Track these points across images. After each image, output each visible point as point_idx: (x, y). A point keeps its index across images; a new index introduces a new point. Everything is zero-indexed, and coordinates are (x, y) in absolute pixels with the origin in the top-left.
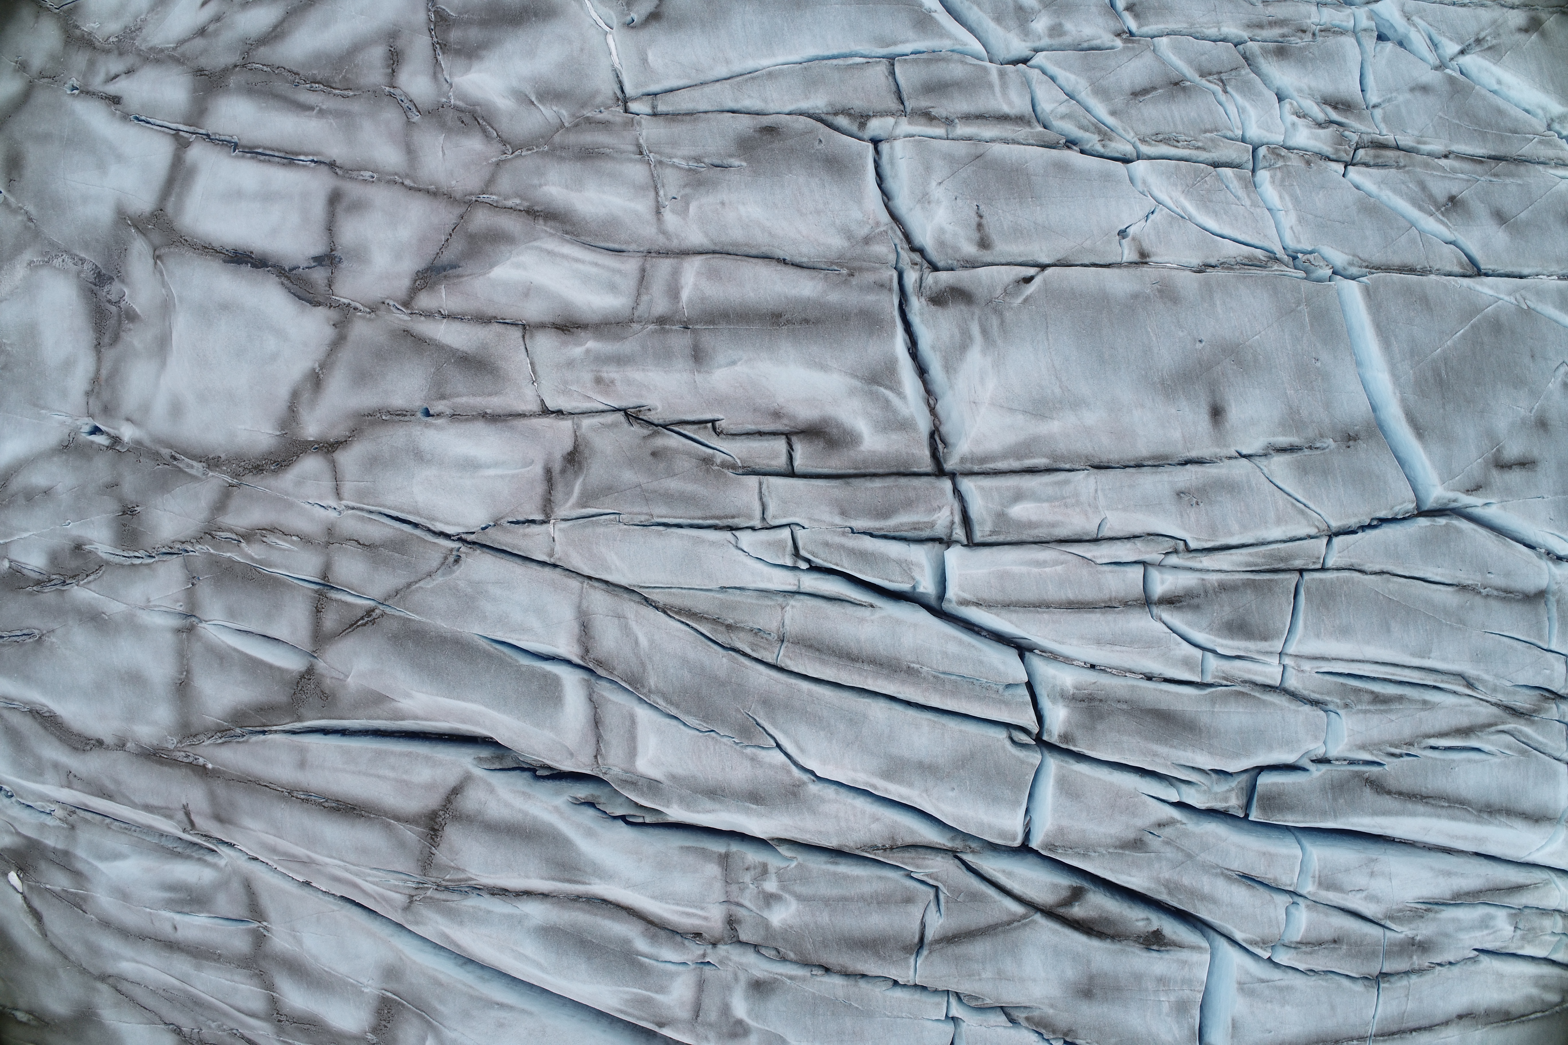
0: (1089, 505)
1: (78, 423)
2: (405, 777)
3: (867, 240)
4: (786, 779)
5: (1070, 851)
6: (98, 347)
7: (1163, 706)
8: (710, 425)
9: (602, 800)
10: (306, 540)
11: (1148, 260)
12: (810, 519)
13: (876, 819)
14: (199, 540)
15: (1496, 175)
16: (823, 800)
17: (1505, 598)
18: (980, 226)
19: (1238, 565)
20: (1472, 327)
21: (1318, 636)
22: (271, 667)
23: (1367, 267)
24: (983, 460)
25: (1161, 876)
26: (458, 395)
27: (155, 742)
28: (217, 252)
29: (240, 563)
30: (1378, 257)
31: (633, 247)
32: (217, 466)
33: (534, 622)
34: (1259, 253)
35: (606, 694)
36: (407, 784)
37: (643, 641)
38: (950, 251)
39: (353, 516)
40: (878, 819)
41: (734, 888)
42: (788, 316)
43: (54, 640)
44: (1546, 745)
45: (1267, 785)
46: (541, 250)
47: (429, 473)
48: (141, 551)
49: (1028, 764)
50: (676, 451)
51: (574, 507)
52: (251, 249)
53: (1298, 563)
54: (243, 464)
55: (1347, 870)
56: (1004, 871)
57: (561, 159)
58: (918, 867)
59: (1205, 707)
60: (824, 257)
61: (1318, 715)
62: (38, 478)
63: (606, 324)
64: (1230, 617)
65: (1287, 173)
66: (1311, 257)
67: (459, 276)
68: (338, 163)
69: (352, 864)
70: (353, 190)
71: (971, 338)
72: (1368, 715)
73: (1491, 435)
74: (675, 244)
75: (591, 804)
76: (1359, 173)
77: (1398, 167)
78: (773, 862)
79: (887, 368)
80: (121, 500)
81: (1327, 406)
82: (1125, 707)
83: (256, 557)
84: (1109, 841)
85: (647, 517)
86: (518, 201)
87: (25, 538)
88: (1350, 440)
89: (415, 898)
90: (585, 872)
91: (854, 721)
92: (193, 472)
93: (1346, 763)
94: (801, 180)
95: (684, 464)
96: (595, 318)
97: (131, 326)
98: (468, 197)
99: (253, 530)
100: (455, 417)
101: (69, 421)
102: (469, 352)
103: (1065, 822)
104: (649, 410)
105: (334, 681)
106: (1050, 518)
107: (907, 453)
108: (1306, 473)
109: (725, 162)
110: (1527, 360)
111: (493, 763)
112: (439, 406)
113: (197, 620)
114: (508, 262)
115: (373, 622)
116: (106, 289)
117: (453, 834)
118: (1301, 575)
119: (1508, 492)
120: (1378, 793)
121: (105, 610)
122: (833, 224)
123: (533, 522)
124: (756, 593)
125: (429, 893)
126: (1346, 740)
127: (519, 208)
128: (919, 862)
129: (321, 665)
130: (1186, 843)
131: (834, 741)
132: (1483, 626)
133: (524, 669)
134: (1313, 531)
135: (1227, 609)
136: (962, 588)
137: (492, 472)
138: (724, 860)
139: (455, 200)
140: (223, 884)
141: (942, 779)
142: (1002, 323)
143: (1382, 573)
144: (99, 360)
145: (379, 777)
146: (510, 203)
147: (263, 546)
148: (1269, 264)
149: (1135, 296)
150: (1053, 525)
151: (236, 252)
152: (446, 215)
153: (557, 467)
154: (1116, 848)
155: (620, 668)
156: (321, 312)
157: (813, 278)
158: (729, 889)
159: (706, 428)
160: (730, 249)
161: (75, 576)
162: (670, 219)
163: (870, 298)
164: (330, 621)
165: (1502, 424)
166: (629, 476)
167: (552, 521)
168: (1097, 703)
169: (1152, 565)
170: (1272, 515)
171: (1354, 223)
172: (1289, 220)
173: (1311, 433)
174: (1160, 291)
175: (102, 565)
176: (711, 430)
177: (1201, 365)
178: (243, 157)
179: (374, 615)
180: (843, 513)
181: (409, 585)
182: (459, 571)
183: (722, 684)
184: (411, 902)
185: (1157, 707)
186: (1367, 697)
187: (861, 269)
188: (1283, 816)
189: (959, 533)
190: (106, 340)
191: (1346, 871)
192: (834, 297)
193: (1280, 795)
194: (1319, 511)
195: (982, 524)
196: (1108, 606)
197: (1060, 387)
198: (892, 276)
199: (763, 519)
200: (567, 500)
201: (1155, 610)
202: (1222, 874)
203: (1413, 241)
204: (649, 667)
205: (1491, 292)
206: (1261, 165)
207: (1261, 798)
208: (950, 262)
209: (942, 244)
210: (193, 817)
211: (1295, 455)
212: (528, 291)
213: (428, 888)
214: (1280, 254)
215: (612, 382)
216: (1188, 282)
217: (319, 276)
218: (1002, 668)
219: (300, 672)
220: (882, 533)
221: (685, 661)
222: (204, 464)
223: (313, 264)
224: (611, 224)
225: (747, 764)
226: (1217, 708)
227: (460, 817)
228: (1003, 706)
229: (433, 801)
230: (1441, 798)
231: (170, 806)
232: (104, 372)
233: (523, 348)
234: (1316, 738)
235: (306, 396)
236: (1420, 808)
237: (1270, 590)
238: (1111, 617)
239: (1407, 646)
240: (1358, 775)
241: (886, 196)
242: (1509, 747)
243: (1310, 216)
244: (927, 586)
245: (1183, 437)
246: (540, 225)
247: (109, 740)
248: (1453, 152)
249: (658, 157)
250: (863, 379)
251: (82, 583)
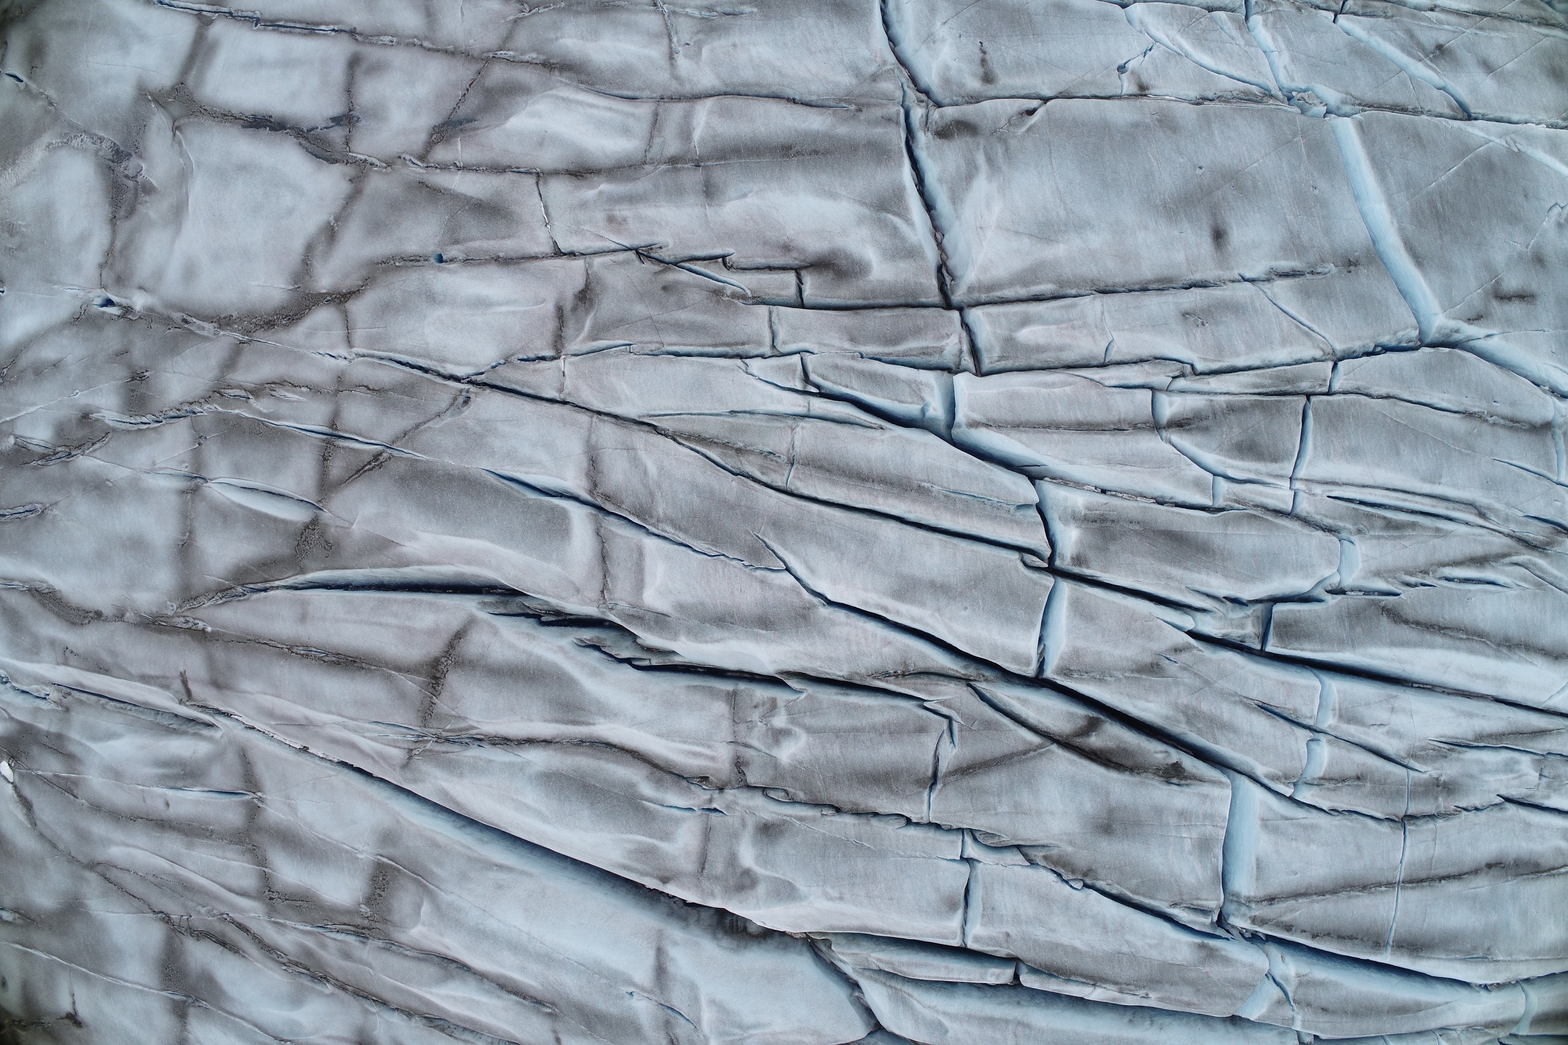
0: (1096, 327)
1: (90, 295)
2: (407, 623)
3: (874, 78)
4: (796, 601)
5: (1086, 676)
6: (113, 221)
7: (1176, 528)
8: (720, 260)
9: (608, 643)
10: (315, 390)
11: (1147, 92)
12: (820, 344)
13: (888, 643)
14: (207, 399)
15: (1481, 29)
16: (833, 623)
17: (1512, 427)
18: (983, 61)
19: (1246, 387)
20: (1465, 164)
21: (1328, 457)
22: (275, 520)
23: (1360, 105)
24: (990, 288)
25: (1180, 701)
26: (472, 239)
27: (154, 610)
28: (237, 119)
29: (247, 418)
30: (1370, 96)
31: (647, 93)
32: (228, 325)
33: (542, 456)
34: (1255, 89)
35: (614, 529)
36: (409, 630)
37: (652, 469)
38: (955, 88)
39: (363, 363)
40: (889, 643)
41: (742, 727)
42: (798, 148)
43: (56, 512)
44: (1561, 579)
45: (1282, 612)
46: (557, 97)
47: (441, 312)
48: (149, 416)
49: (1041, 585)
50: (687, 285)
51: (584, 341)
52: (270, 113)
53: (1305, 386)
54: (254, 320)
55: (1368, 704)
56: (1019, 698)
57: (578, 13)
58: (931, 693)
59: (1218, 530)
60: (833, 94)
61: (1331, 540)
62: (48, 352)
63: (619, 168)
64: (1240, 439)
65: (1279, 17)
66: (1305, 95)
67: (475, 129)
68: (358, 30)
69: (350, 720)
70: (372, 53)
71: (976, 168)
72: (1381, 541)
73: (1488, 267)
74: (687, 89)
75: (597, 648)
76: (1348, 20)
77: (1386, 17)
78: (783, 698)
79: (895, 195)
80: (130, 366)
81: (1327, 232)
82: (1137, 527)
83: (265, 411)
84: (1125, 664)
85: (658, 345)
86: (534, 55)
87: (32, 413)
88: (1350, 265)
89: (414, 752)
90: (589, 711)
91: (865, 541)
92: (205, 333)
93: (1361, 593)
94: (811, 22)
95: (694, 297)
96: (608, 163)
97: (147, 198)
98: (485, 54)
99: (262, 384)
100: (468, 261)
101: (81, 294)
102: (483, 199)
103: (1080, 644)
104: (661, 248)
105: (338, 529)
106: (1058, 340)
107: (916, 283)
108: (1309, 297)
109: (737, 10)
110: (1520, 199)
111: (498, 608)
112: (453, 251)
113: (202, 481)
114: (524, 112)
115: (380, 466)
116: (124, 165)
117: (455, 681)
118: (1308, 399)
119: (1509, 323)
120: (1395, 622)
121: (110, 476)
122: (842, 62)
123: (543, 359)
124: (766, 416)
125: (429, 746)
126: (1360, 566)
127: (535, 61)
128: (932, 688)
129: (326, 516)
130: (1203, 669)
131: (845, 561)
132: (1492, 453)
133: (531, 503)
134: (1318, 354)
135: (1236, 430)
136: (972, 408)
137: (504, 309)
138: (732, 698)
139: (473, 57)
140: (217, 756)
141: (954, 598)
142: (1007, 149)
143: (1388, 397)
144: (114, 232)
145: (381, 624)
146: (526, 58)
147: (272, 399)
148: (1265, 100)
149: (1136, 125)
150: (1061, 349)
151: (255, 117)
152: (463, 72)
153: (568, 305)
154: (1132, 671)
155: (628, 502)
156: (338, 169)
157: (821, 114)
158: (737, 729)
159: (717, 262)
160: (741, 89)
161: (81, 446)
162: (683, 63)
163: (878, 131)
164: (336, 469)
165: (1499, 257)
166: (639, 309)
167: (563, 357)
168: (1109, 524)
169: (1160, 390)
170: (1277, 335)
171: (1345, 64)
172: (1283, 60)
173: (1312, 257)
174: (1159, 121)
175: (108, 432)
176: (721, 264)
177: (1202, 190)
178: (264, 30)
179: (381, 458)
180: (853, 340)
181: (418, 426)
182: (469, 411)
183: (732, 507)
184: (410, 758)
185: (1170, 528)
186: (1380, 523)
187: (868, 105)
188: (1301, 645)
189: (968, 361)
190: (122, 213)
191: (1366, 705)
192: (843, 130)
193: (1297, 622)
194: (1323, 334)
195: (989, 351)
196: (1118, 428)
197: (1065, 210)
198: (898, 111)
199: (773, 347)
200: (577, 336)
201: (1164, 434)
202: (1241, 702)
203: (1403, 84)
204: (658, 495)
205: (1481, 134)
206: (1253, 11)
207: (1278, 625)
208: (955, 98)
209: (946, 81)
210: (190, 685)
211: (1297, 279)
212: (542, 140)
213: (428, 741)
214: (1275, 91)
215: (625, 220)
216: (1187, 113)
217: (337, 135)
218: (1013, 487)
219: (304, 523)
220: (892, 358)
221: (694, 486)
222: (215, 325)
223: (331, 124)
224: (625, 72)
225: (756, 586)
226: (1230, 531)
227: (463, 662)
228: (1014, 525)
229: (435, 647)
230: (1459, 629)
231: (167, 675)
232: (118, 244)
233: (537, 193)
234: (1330, 563)
235: (320, 249)
236: (1439, 639)
237: (1278, 410)
238: (1120, 438)
239: (1417, 470)
240: (1374, 603)
241: (892, 41)
242: (1525, 580)
243: (1302, 56)
244: (936, 410)
245: (1187, 259)
246: (556, 76)
247: (107, 611)
248: (1439, 6)
249: (672, 8)
250: (870, 206)
251: (87, 452)
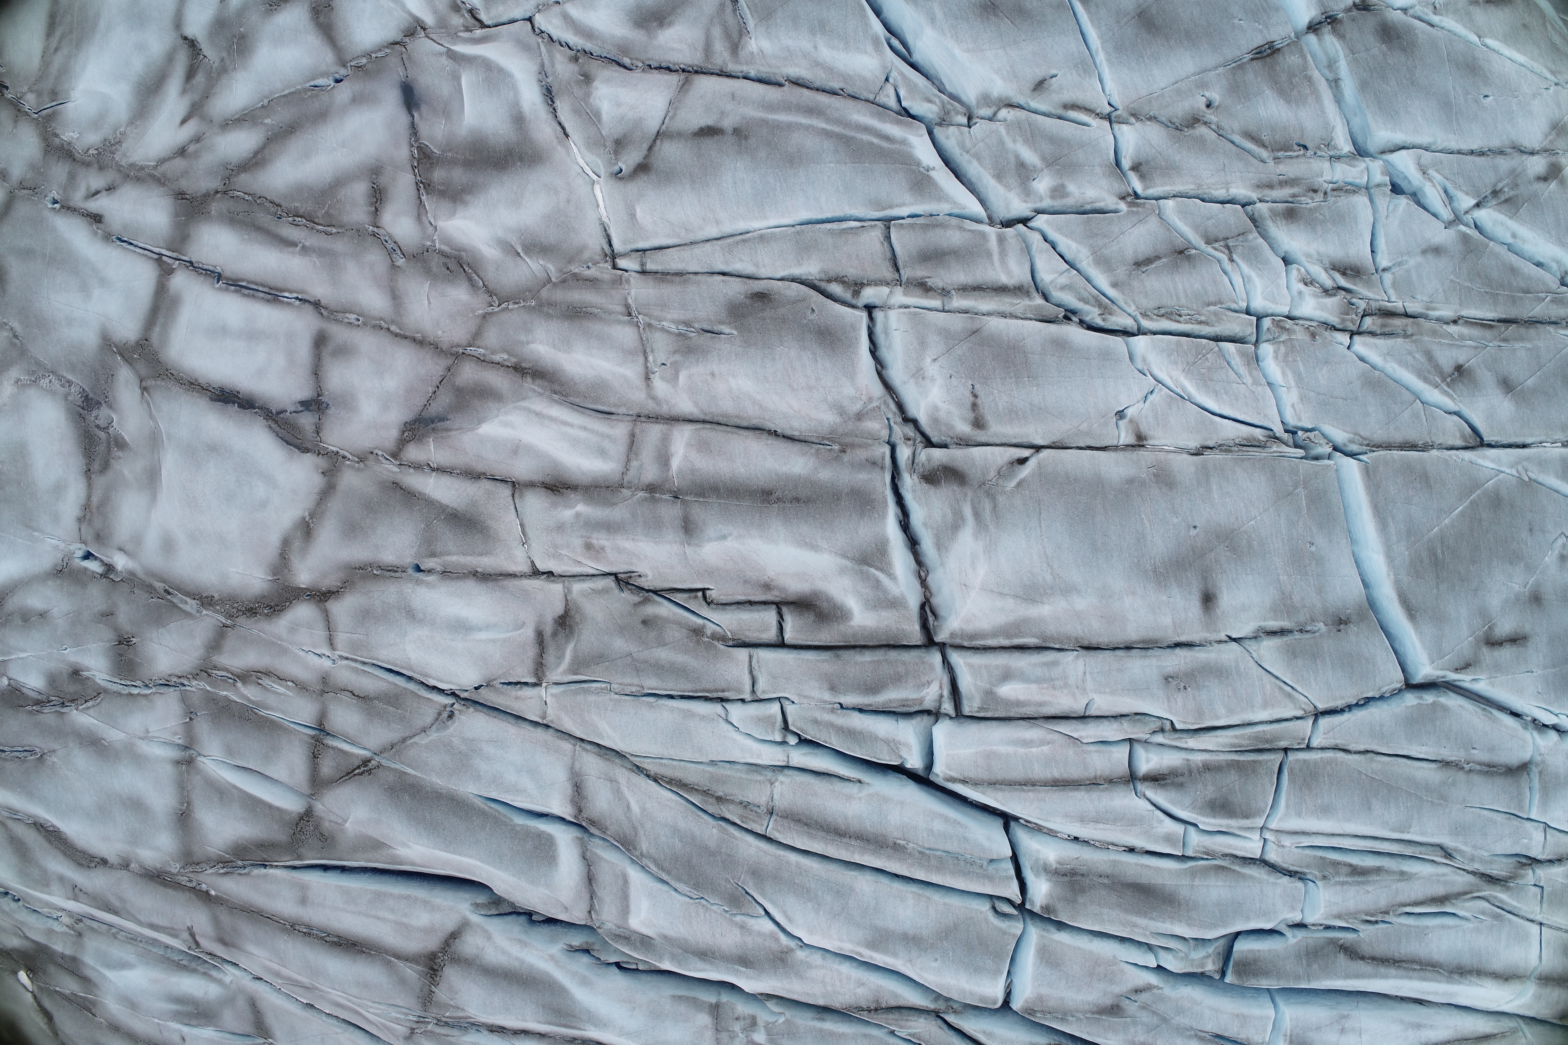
0: (1077, 687)
1: (72, 548)
2: (404, 920)
3: (860, 416)
4: (774, 946)
5: (1048, 1016)
6: (88, 473)
7: (1144, 880)
8: (700, 594)
9: (596, 947)
10: (301, 687)
11: (1145, 443)
12: (799, 695)
13: (861, 984)
14: (195, 676)
15: (1505, 340)
16: (810, 966)
17: (1487, 772)
18: (974, 406)
19: (1224, 746)
20: (1471, 503)
21: (1299, 815)
22: (270, 806)
23: (1368, 445)
24: (973, 636)
25: (1137, 1039)
26: (449, 554)
27: (159, 866)
28: (204, 389)
29: (236, 702)
30: (1379, 435)
31: (622, 410)
32: (211, 605)
33: (526, 782)
34: (1258, 433)
35: (599, 852)
36: (406, 926)
37: (635, 808)
38: (943, 428)
39: (347, 666)
40: (863, 984)
41: (724, 1035)
42: (779, 494)
43: (55, 759)
44: (1520, 909)
45: (1242, 952)
46: (530, 411)
47: (421, 632)
48: (138, 682)
49: (1009, 934)
50: (667, 620)
51: (565, 673)
52: (238, 389)
53: (1283, 744)
54: (236, 605)
55: (1318, 1028)
56: (984, 1032)
57: (549, 316)
58: (901, 1027)
59: (1185, 881)
60: (816, 432)
61: (1296, 887)
62: (34, 600)
63: (596, 487)
64: (1213, 796)
65: (1291, 347)
66: (1311, 435)
67: (447, 430)
68: (323, 302)
69: (354, 997)
70: (339, 333)
71: (962, 518)
72: (1345, 887)
73: (1483, 613)
74: (664, 410)
75: (586, 952)
76: (1365, 344)
77: (1406, 336)
78: (763, 1016)
79: (878, 550)
80: (116, 629)
81: (1320, 591)
82: (1106, 881)
83: (252, 698)
84: (1086, 1007)
85: (638, 689)
86: (506, 357)
87: (22, 658)
88: (1341, 624)
89: (416, 1031)
90: (580, 1019)
91: (841, 893)
92: (187, 608)
93: (1322, 928)
94: (793, 353)
95: (674, 634)
96: (585, 480)
97: (120, 454)
98: (455, 349)
99: (248, 671)
100: (446, 574)
101: (62, 545)
102: (459, 509)
103: (1044, 991)
104: (640, 576)
105: (332, 824)
106: (1038, 698)
107: (897, 628)
108: (1295, 657)
109: (715, 328)
110: (1525, 535)
111: (490, 909)
112: (429, 563)
113: (196, 754)
114: (497, 420)
115: (370, 772)
116: (94, 413)
117: (451, 975)
118: (1286, 753)
119: (1497, 668)
120: (1352, 959)
121: (105, 736)
122: (826, 400)
123: (526, 684)
124: (745, 767)
125: (430, 1027)
126: (1322, 910)
127: (506, 363)
128: (903, 1023)
129: (319, 808)
130: (1161, 1008)
131: (821, 913)
132: (1464, 800)
133: (518, 829)
134: (1300, 713)
135: (1211, 788)
136: (948, 767)
137: (483, 636)
138: (715, 1010)
139: (442, 351)
140: (229, 1000)
141: (926, 950)
142: (995, 507)
143: (1367, 752)
144: (90, 486)
145: (379, 918)
146: (497, 358)
147: (259, 688)
148: (1268, 444)
149: (1131, 481)
150: (1041, 704)
151: (222, 390)
152: (434, 367)
153: (548, 630)
154: (1093, 1013)
155: (612, 829)
156: (309, 459)
157: (804, 454)
158: (719, 1036)
159: (696, 597)
160: (721, 420)
161: (74, 700)
162: (659, 385)
163: (862, 477)
164: (327, 767)
165: (1494, 601)
166: (620, 644)
167: (544, 685)
168: (1079, 878)
169: (1138, 741)
170: (1259, 699)
171: (1356, 399)
172: (1290, 397)
173: (1302, 617)
174: (1156, 475)
175: (99, 692)
176: (701, 599)
177: (1194, 553)
178: (227, 290)
179: (370, 765)
180: (833, 688)
181: (404, 740)
182: (454, 727)
183: (713, 854)
184: (412, 1033)
185: (1138, 881)
186: (1345, 870)
187: (853, 446)
188: (1258, 981)
189: (948, 707)
190: (96, 466)
191: (1317, 1029)
192: (826, 475)
193: (1255, 961)
194: (1306, 694)
195: (971, 699)
196: (1093, 783)
197: (1052, 574)
198: (884, 453)
199: (753, 691)
200: (558, 665)
201: (1140, 787)
202: (1196, 1035)
203: (1416, 416)
204: (641, 833)
205: (1492, 466)
206: (1264, 338)
207: (1237, 964)
208: (943, 438)
209: (935, 421)
210: (198, 938)
211: (1285, 639)
212: (517, 449)
213: (429, 1023)
214: (1279, 430)
215: (603, 549)
216: (1184, 465)
217: (306, 421)
218: (986, 844)
219: (299, 813)
220: (871, 708)
221: (675, 830)
222: (198, 602)
223: (301, 409)
224: (600, 386)
225: (737, 931)
226: (1197, 882)
227: (459, 959)
228: (986, 881)
229: (432, 944)
230: (1413, 961)
231: (175, 927)
232: (95, 500)
233: (512, 507)
234: (1293, 909)
235: (297, 544)
236: (1393, 971)
237: (1254, 771)
238: (1095, 795)
239: (1387, 823)
240: (1332, 942)
241: (880, 365)
242: (1483, 913)
243: (1312, 394)
244: (914, 762)
245: (1174, 622)
246: (528, 383)
247: (112, 859)
248: (1463, 317)
249: (647, 319)
250: (853, 559)
251: (81, 707)
